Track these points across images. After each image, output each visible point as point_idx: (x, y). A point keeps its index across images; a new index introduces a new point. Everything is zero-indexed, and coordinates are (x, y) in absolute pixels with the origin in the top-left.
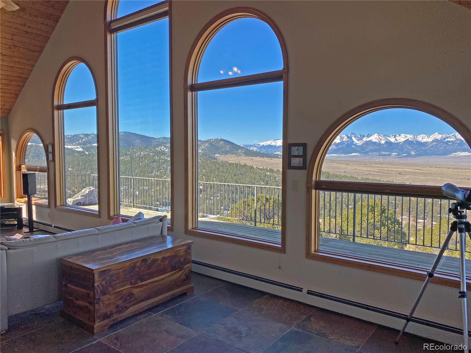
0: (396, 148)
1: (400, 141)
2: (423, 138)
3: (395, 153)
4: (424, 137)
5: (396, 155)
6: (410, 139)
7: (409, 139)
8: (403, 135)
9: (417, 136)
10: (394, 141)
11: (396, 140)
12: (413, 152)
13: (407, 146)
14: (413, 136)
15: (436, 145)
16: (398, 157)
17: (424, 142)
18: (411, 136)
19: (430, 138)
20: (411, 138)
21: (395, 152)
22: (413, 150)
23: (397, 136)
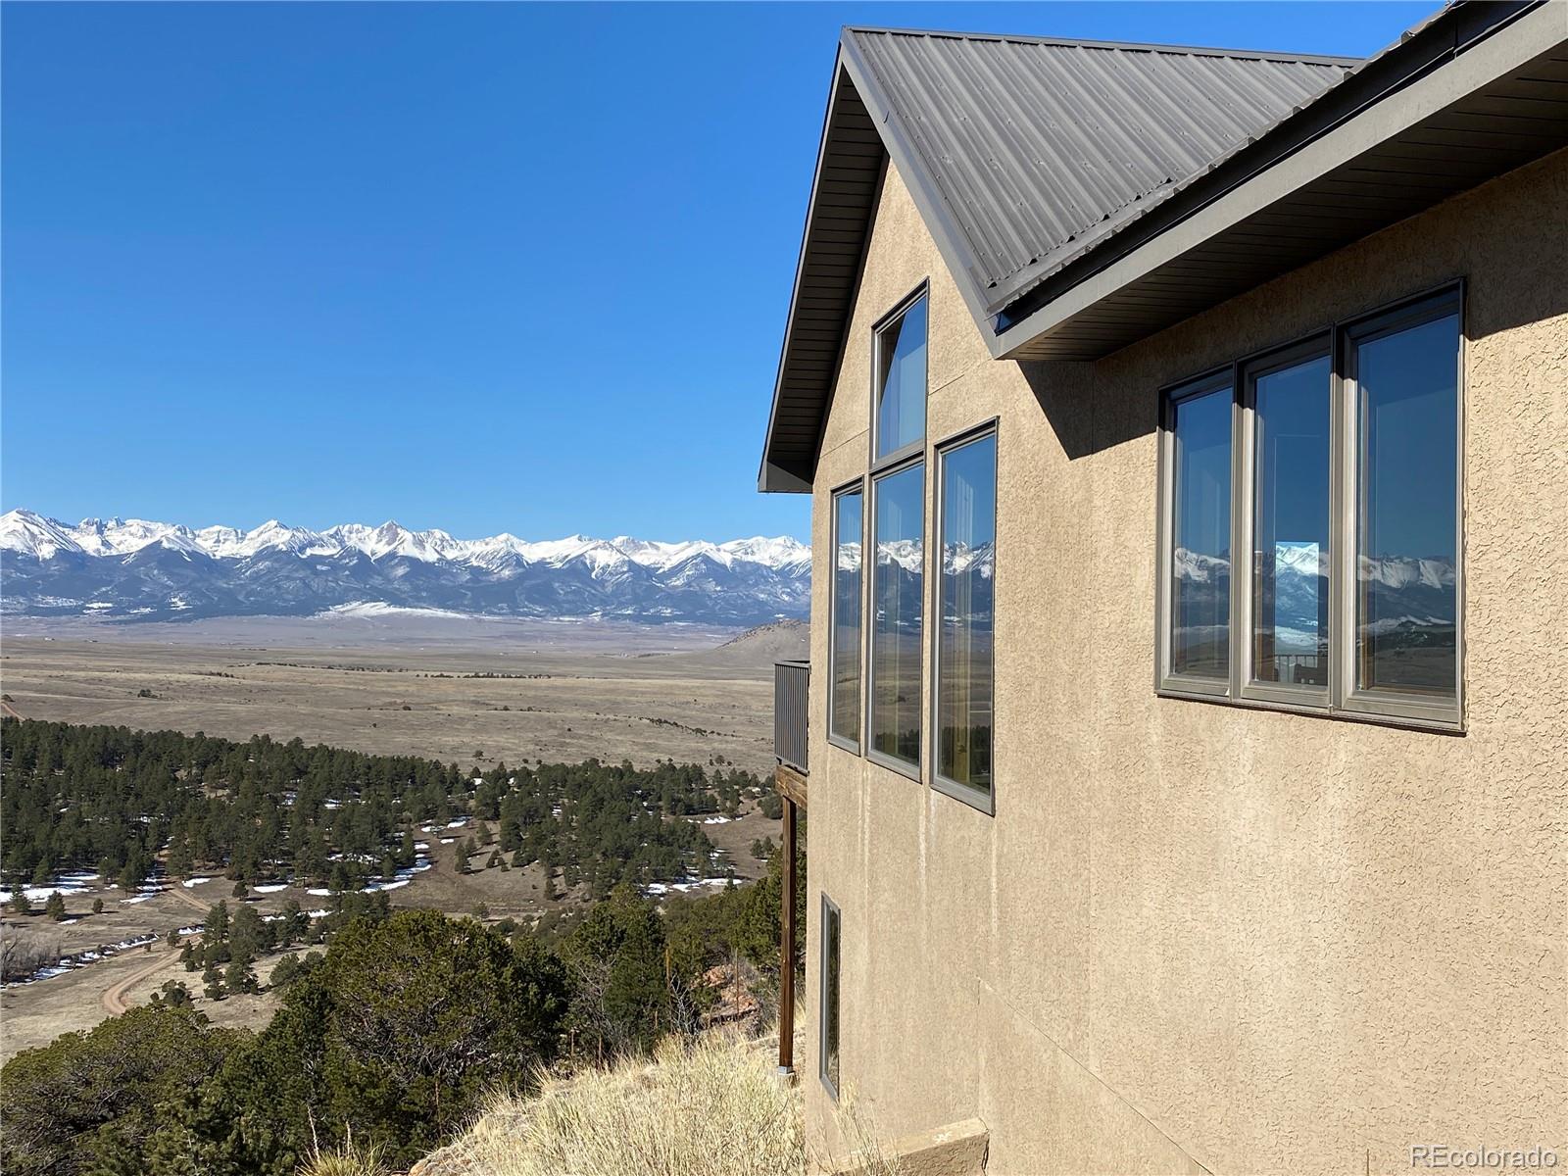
0: (109, 579)
1: (123, 549)
2: (218, 541)
3: (101, 605)
4: (221, 538)
5: (105, 614)
6: (165, 544)
7: (159, 543)
8: (135, 525)
9: (197, 532)
10: (98, 550)
11: (106, 544)
12: (181, 600)
13: (156, 572)
14: (179, 529)
15: (269, 570)
16: (114, 623)
17: (222, 558)
18: (171, 531)
19: (246, 542)
20: (168, 539)
21: (103, 598)
22: (182, 589)
23: (110, 525)
